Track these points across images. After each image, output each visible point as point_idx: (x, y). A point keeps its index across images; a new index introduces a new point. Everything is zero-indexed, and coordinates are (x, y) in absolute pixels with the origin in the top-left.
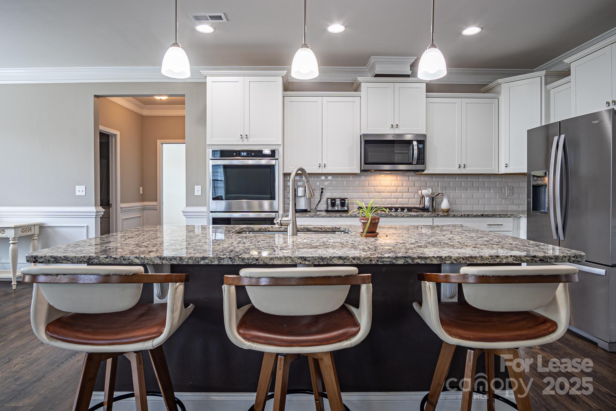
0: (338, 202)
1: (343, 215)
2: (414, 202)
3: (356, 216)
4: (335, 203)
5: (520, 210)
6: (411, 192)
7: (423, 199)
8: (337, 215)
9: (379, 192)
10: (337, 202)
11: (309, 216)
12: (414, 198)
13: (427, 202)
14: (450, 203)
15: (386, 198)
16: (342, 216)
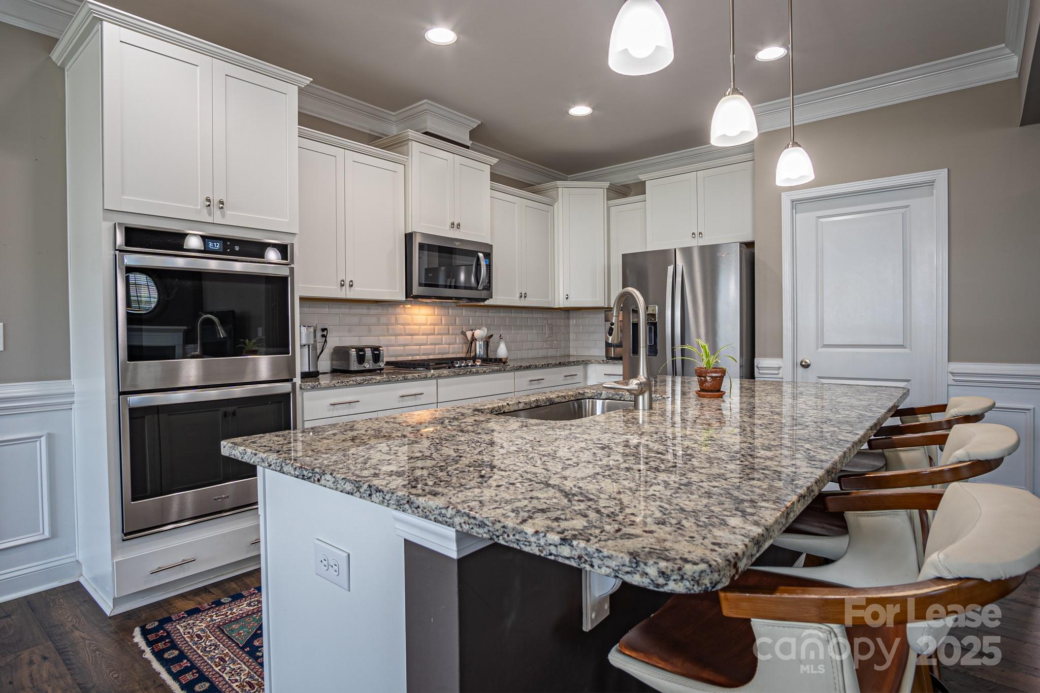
0: (368, 353)
1: (409, 377)
2: (455, 349)
3: (426, 378)
4: (364, 356)
5: (558, 355)
6: (452, 334)
7: (473, 345)
8: (399, 378)
9: (412, 335)
10: (366, 354)
11: (355, 383)
12: (455, 343)
13: (479, 349)
14: (508, 349)
15: (420, 345)
16: (406, 379)
